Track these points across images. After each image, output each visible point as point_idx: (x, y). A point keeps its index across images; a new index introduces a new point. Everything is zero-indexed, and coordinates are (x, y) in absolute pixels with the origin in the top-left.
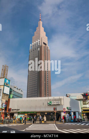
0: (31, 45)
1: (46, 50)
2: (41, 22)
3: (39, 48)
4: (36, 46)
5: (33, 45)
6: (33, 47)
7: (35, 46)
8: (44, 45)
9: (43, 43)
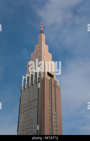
0: (23, 77)
1: (53, 87)
2: (43, 36)
3: (39, 84)
4: (34, 79)
5: (28, 78)
6: (28, 81)
7: (32, 79)
8: (49, 78)
9: (46, 74)
